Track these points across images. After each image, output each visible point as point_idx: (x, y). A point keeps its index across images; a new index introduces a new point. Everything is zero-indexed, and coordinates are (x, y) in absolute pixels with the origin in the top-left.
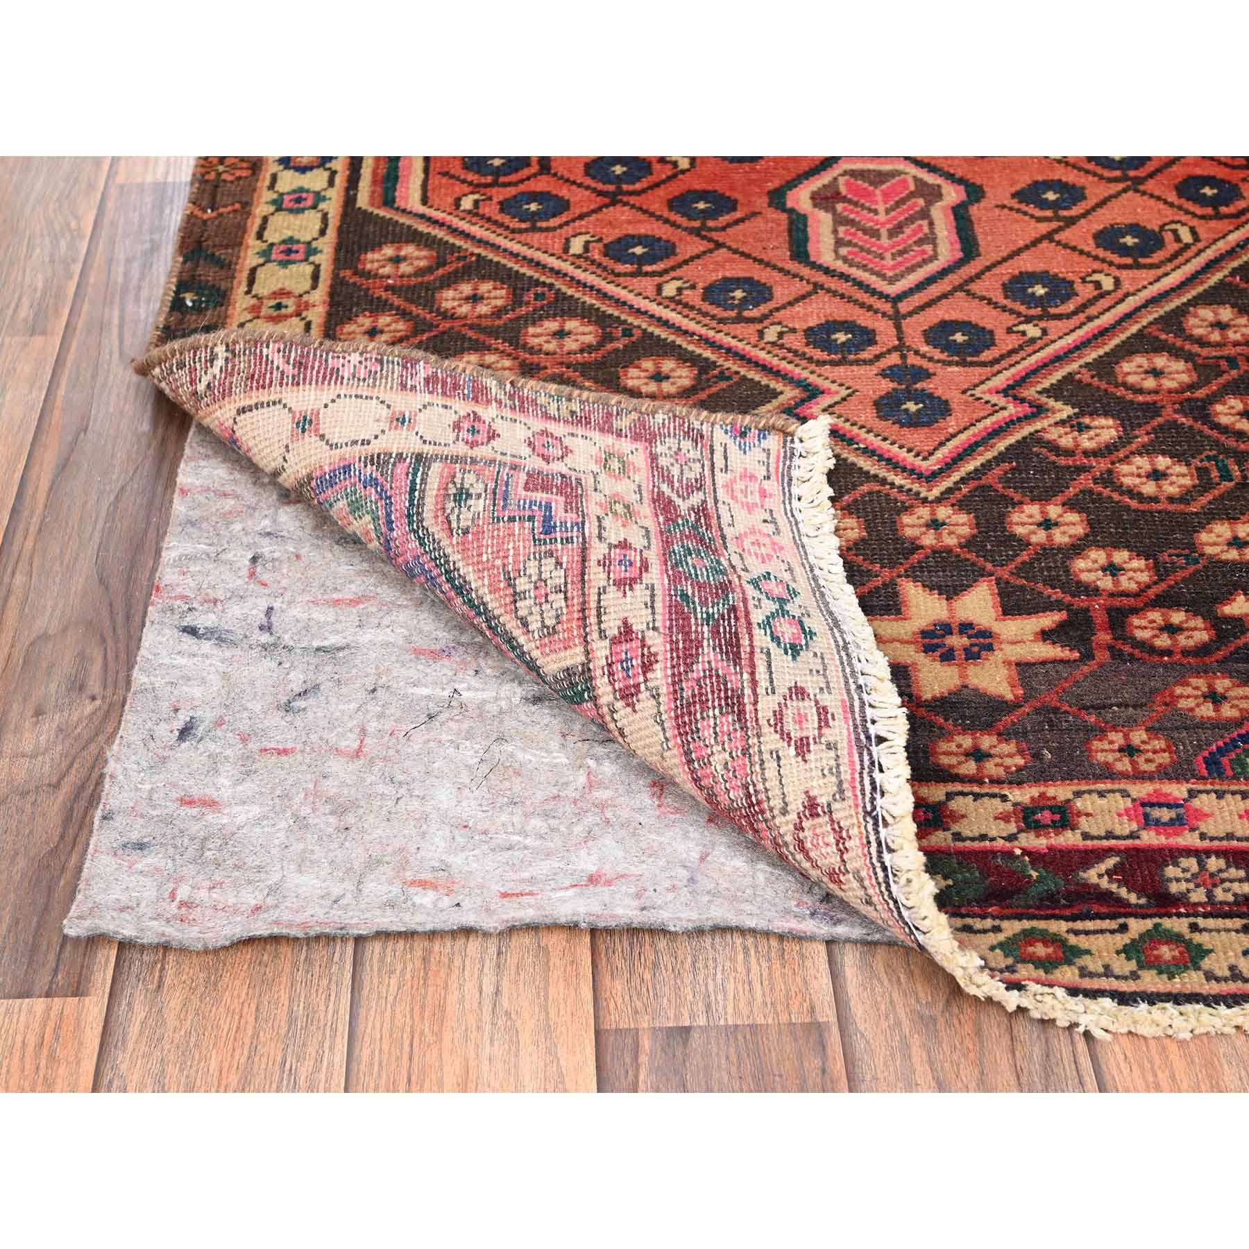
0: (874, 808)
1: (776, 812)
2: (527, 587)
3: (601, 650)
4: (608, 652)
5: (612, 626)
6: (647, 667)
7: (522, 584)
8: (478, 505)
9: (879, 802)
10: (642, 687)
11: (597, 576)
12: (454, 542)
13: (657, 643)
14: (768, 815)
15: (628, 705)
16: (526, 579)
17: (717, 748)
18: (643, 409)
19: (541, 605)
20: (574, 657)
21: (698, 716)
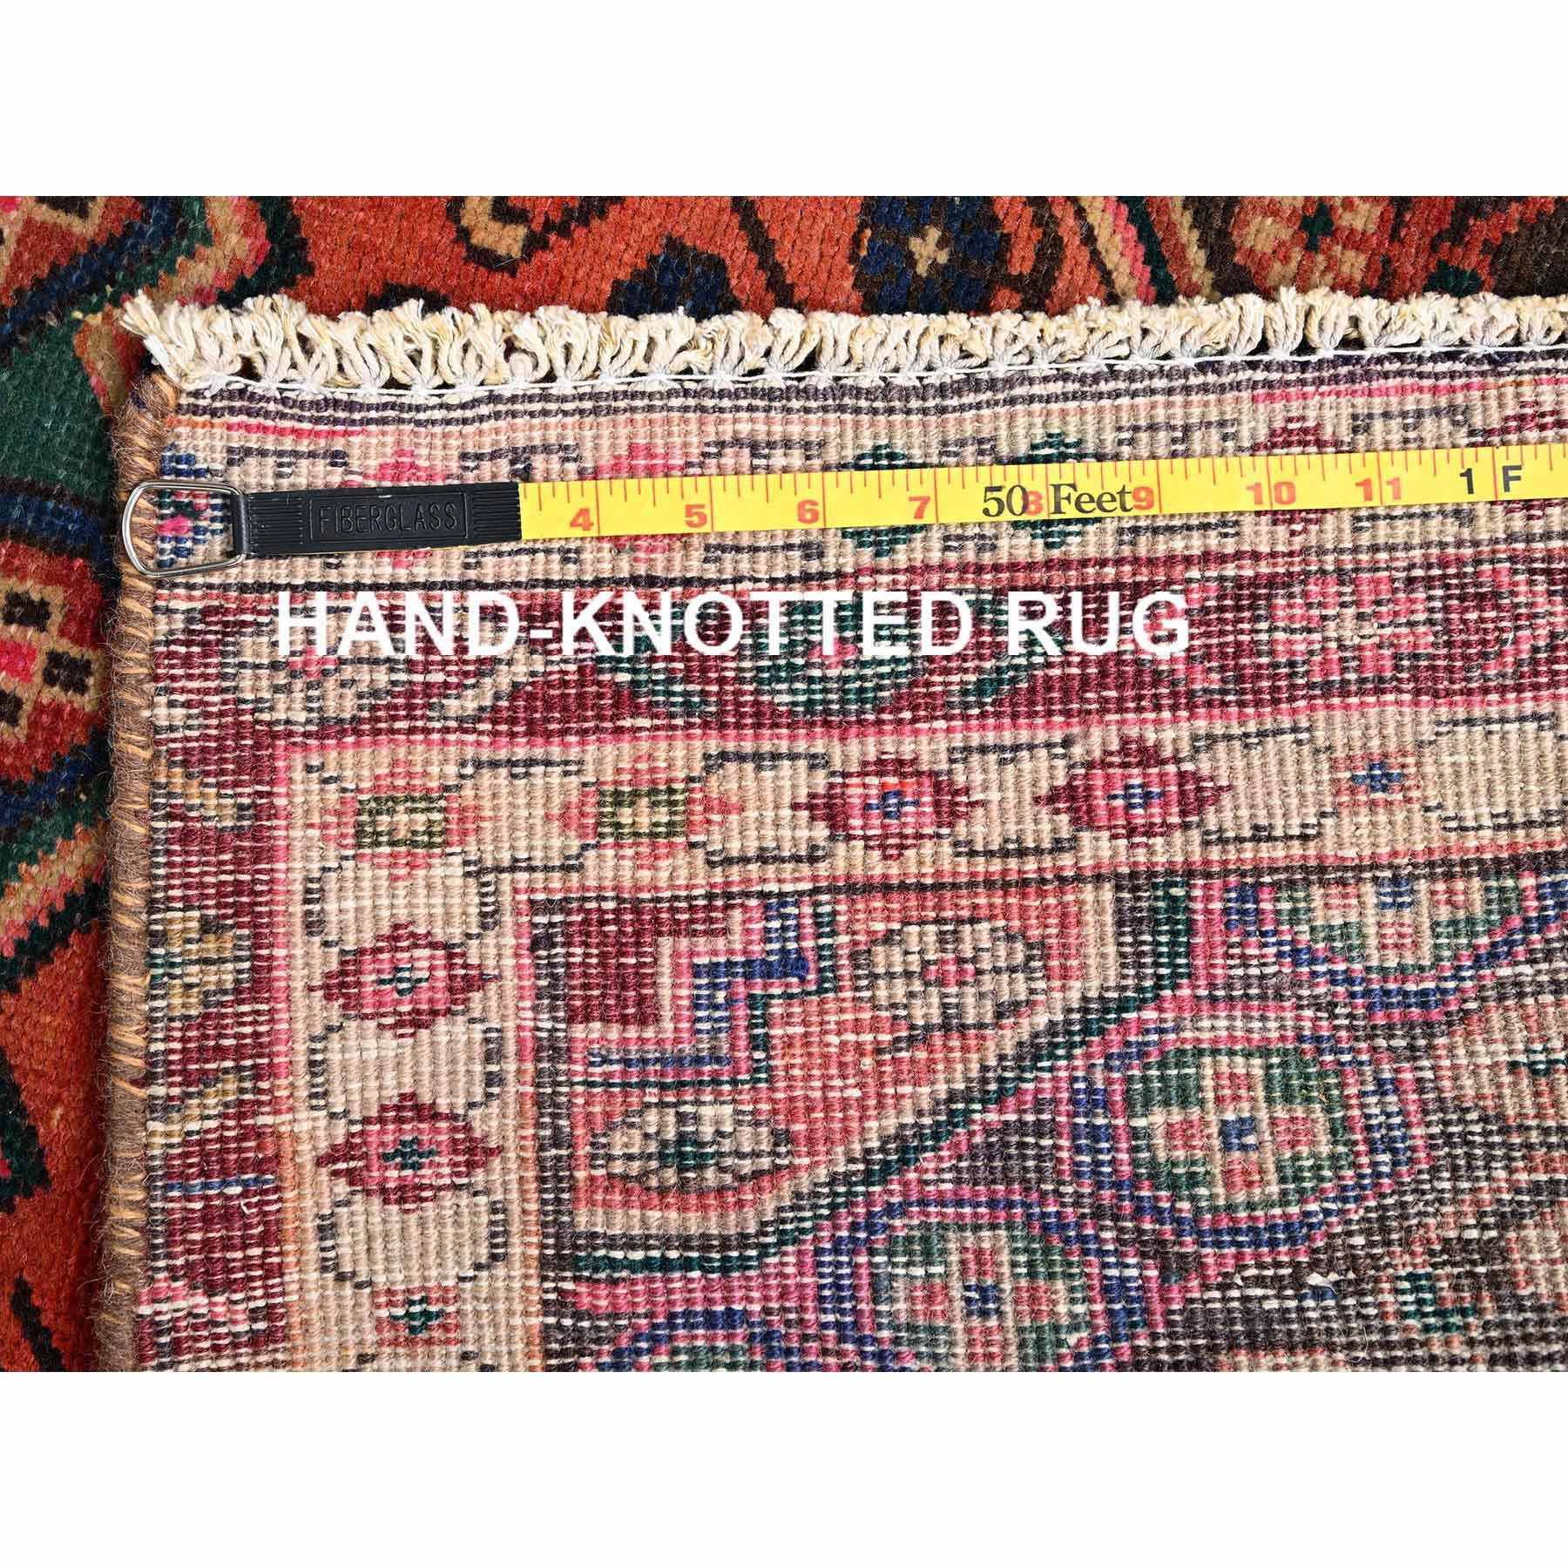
0: (1488, 357)
1: (1466, 533)
2: (935, 1001)
3: (1097, 848)
4: (1106, 834)
5: (1045, 826)
6: (1149, 756)
7: (926, 1010)
8: (713, 1115)
9: (1478, 349)
10: (1188, 767)
11: (925, 860)
12: (806, 1161)
13: (1099, 738)
14: (1468, 552)
15: (1216, 800)
16: (918, 1002)
17: (1331, 630)
18: (147, 754)
19: (979, 972)
20: (1098, 904)
21: (1264, 660)
